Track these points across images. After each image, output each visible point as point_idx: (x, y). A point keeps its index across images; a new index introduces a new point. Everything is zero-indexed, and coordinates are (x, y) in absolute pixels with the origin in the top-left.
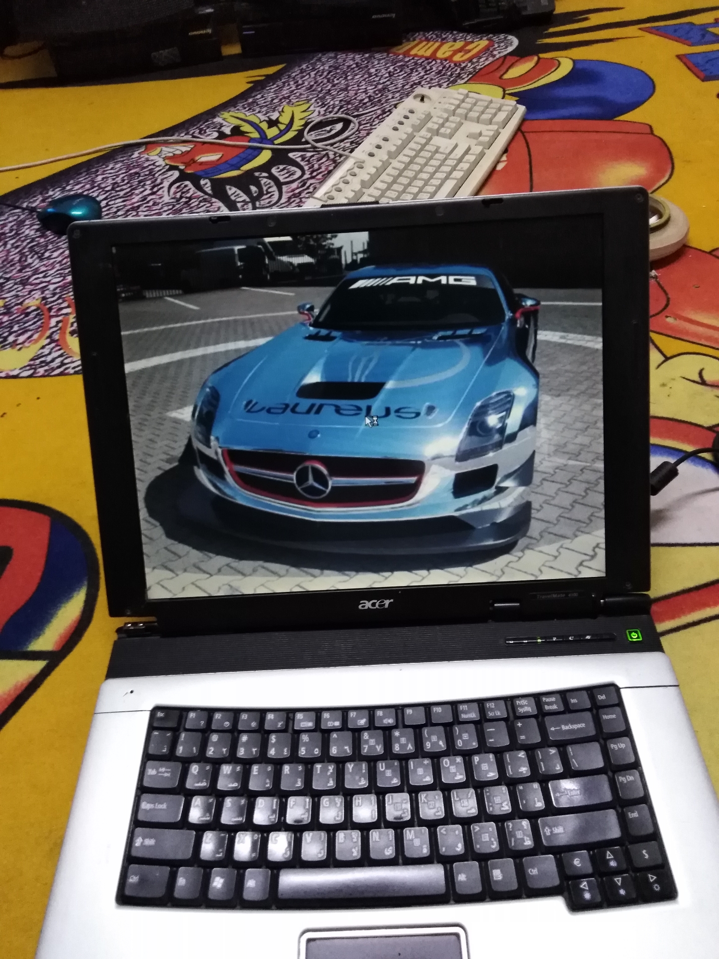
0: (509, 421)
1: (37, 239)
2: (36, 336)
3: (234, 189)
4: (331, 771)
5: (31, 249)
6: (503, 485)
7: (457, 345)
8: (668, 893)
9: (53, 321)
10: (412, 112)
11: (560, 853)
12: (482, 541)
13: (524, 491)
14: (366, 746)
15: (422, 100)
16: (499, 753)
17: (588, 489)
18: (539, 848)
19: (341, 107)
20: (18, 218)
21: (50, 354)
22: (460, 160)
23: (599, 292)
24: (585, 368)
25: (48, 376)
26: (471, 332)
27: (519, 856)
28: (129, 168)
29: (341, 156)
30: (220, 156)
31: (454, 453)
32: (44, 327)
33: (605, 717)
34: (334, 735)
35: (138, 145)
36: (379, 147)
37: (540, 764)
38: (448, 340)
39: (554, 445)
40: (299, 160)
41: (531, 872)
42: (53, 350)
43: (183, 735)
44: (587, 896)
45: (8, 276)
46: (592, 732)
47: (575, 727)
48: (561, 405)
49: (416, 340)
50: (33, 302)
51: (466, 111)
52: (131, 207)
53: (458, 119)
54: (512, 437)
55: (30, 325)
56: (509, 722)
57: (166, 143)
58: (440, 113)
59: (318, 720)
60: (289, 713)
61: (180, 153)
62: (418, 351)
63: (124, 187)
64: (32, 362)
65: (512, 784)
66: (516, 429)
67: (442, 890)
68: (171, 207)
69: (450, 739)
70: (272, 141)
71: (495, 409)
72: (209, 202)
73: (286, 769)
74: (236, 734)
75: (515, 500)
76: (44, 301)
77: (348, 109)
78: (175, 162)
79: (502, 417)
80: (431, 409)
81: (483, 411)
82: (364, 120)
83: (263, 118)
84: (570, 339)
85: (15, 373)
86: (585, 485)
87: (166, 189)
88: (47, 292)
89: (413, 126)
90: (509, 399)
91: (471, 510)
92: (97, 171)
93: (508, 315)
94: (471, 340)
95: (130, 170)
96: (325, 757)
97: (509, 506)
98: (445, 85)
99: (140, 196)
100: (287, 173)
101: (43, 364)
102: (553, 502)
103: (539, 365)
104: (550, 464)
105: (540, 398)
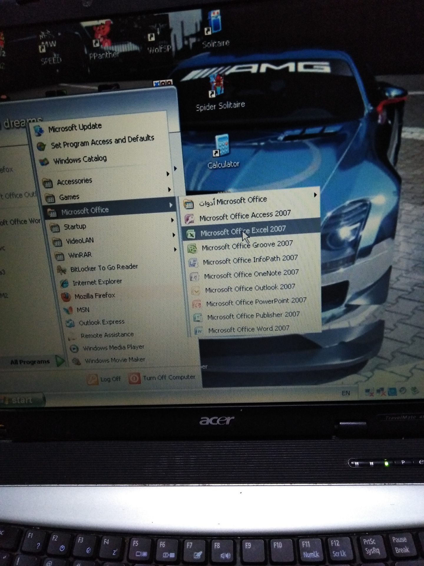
0: (363, 234)
6: (354, 303)
7: (305, 147)
12: (329, 360)
13: (378, 309)
26: (323, 130)
38: (295, 141)
39: (413, 260)
43: (19, 558)
49: (259, 142)
54: (367, 251)
59: (153, 549)
60: (125, 537)
62: (261, 153)
66: (371, 242)
71: (348, 220)
74: (70, 559)
75: (367, 319)
79: (356, 229)
81: (334, 222)
90: (365, 208)
93: (368, 108)
94: (322, 140)
97: (360, 325)
102: (408, 322)
103: (402, 169)
104: (408, 281)
105: (401, 207)
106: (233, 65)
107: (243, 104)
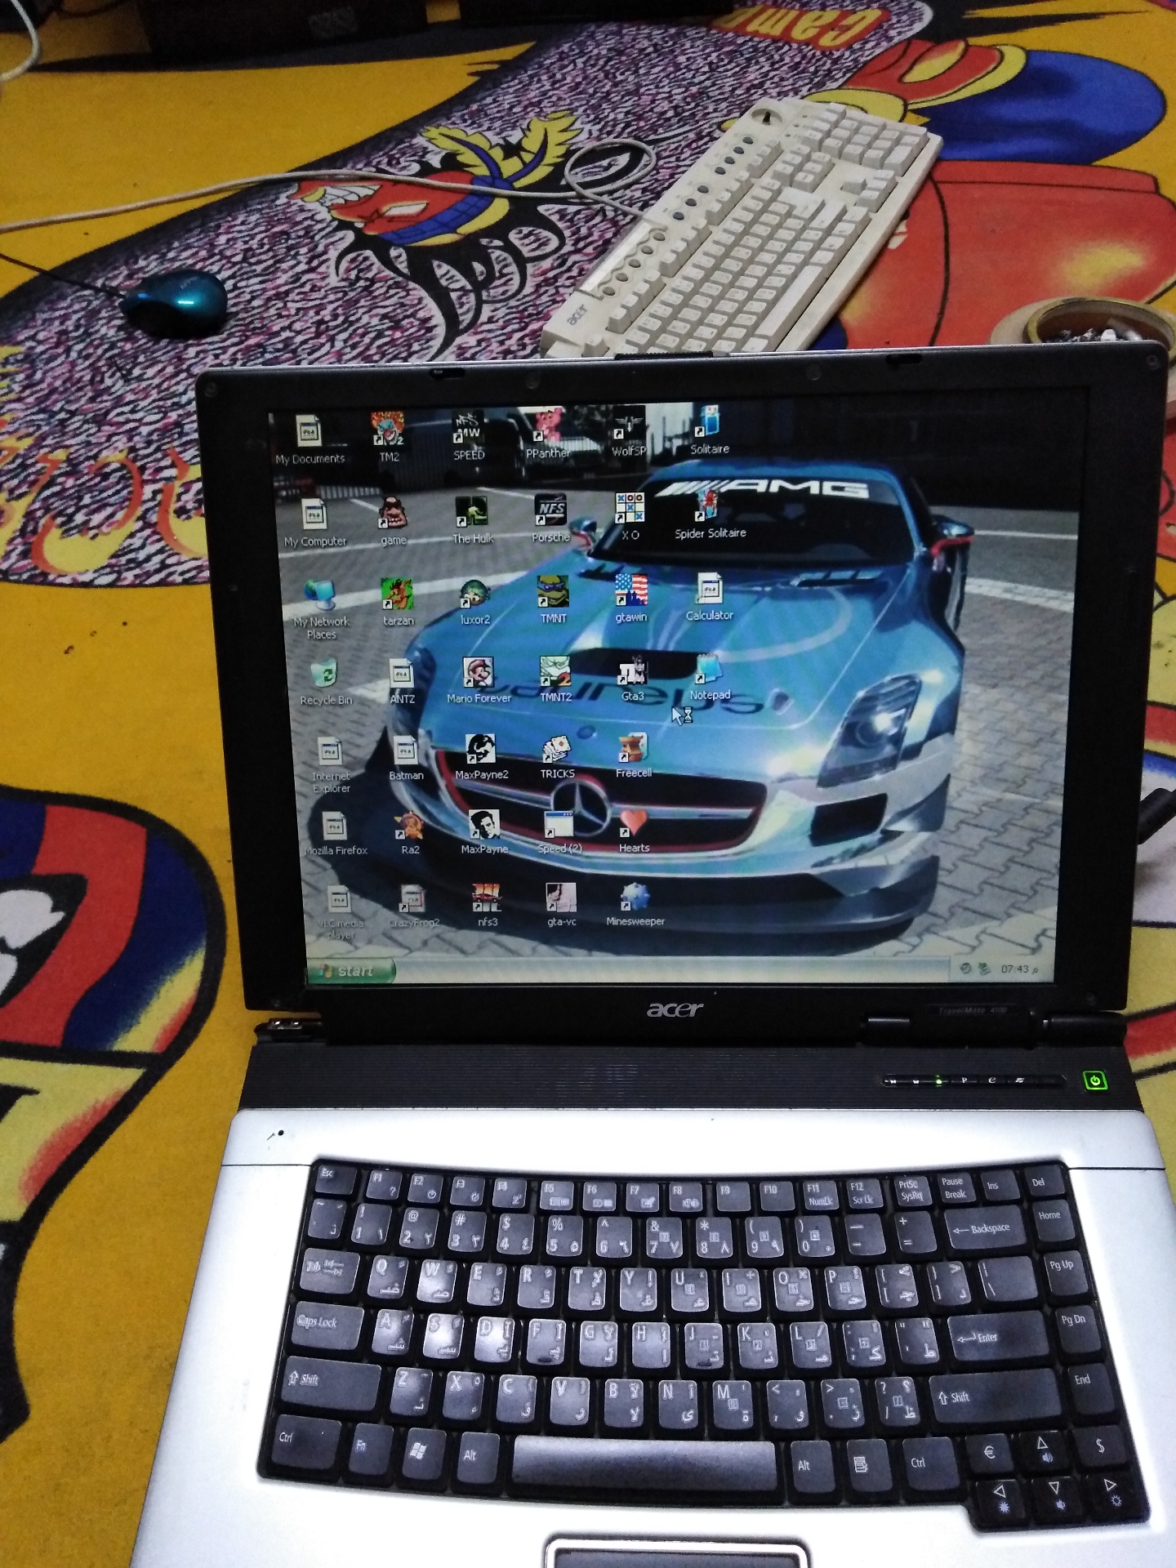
0: (909, 725)
1: (119, 344)
2: (120, 516)
3: (445, 267)
4: (598, 1281)
5: (111, 362)
6: (894, 828)
7: (830, 597)
8: (1134, 1509)
9: (148, 491)
10: (748, 141)
11: (962, 1435)
12: (854, 916)
13: (928, 839)
14: (655, 1244)
15: (767, 120)
16: (868, 1265)
17: (1033, 840)
18: (929, 1424)
19: (628, 125)
20: (88, 305)
21: (143, 547)
22: (829, 231)
23: (1074, 518)
24: (1042, 642)
25: (141, 585)
26: (856, 575)
27: (896, 1435)
28: (271, 222)
29: (625, 214)
30: (422, 207)
31: (816, 772)
32: (133, 500)
33: (1043, 1216)
34: (604, 1222)
35: (284, 183)
36: (691, 203)
37: (935, 1289)
38: (815, 588)
39: (982, 767)
40: (555, 218)
41: (915, 1463)
42: (150, 540)
43: (362, 1209)
44: (1004, 1508)
45: (73, 407)
46: (1021, 1240)
47: (994, 1229)
48: (997, 702)
49: (763, 586)
50: (114, 456)
51: (840, 143)
52: (274, 292)
53: (828, 157)
54: (914, 752)
55: (109, 496)
56: (887, 1216)
57: (333, 181)
58: (798, 146)
59: (578, 1196)
60: (533, 1181)
61: (356, 198)
62: (765, 603)
63: (263, 257)
64: (114, 561)
65: (889, 1316)
66: (921, 737)
67: (773, 1484)
68: (340, 295)
69: (790, 1239)
70: (509, 183)
71: (888, 703)
72: (404, 288)
73: (526, 1273)
74: (446, 1210)
75: (913, 853)
76: (132, 455)
77: (639, 129)
78: (347, 215)
79: (899, 718)
80: (781, 699)
81: (867, 706)
82: (665, 150)
83: (496, 140)
84: (1020, 594)
85: (86, 578)
86: (1029, 835)
87: (332, 263)
88: (136, 439)
89: (750, 168)
90: (912, 688)
91: (837, 866)
92: (219, 226)
93: (919, 550)
94: (854, 589)
95: (273, 227)
96: (589, 1258)
97: (902, 862)
98: (804, 91)
99: (290, 273)
100: (534, 242)
101: (132, 565)
102: (975, 860)
103: (965, 635)
104: (973, 798)
105: (963, 689)
106: (732, 479)
107: (743, 532)
